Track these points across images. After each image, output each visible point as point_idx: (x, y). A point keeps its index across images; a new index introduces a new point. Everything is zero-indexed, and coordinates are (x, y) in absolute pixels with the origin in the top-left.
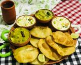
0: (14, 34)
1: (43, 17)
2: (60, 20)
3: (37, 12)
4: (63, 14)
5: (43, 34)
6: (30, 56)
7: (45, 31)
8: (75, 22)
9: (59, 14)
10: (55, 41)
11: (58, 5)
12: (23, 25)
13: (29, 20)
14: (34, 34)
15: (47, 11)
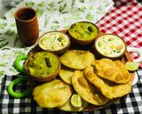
0: (35, 62)
1: (82, 35)
2: (109, 40)
3: (72, 27)
4: (115, 29)
5: (80, 62)
6: (59, 97)
7: (84, 58)
8: (135, 43)
9: (109, 28)
10: (99, 74)
11: (107, 14)
12: (50, 48)
13: (60, 40)
14: (65, 63)
15: (89, 25)
